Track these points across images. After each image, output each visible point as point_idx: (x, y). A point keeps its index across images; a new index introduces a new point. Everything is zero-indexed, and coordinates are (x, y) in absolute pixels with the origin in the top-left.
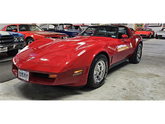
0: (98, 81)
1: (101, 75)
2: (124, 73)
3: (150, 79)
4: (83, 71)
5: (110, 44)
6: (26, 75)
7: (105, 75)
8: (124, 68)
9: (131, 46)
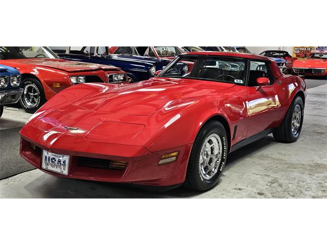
0: (208, 177)
1: (213, 164)
2: (261, 162)
3: (316, 175)
4: (179, 154)
5: (230, 99)
6: (62, 163)
7: (220, 166)
8: (261, 152)
9: (278, 103)
